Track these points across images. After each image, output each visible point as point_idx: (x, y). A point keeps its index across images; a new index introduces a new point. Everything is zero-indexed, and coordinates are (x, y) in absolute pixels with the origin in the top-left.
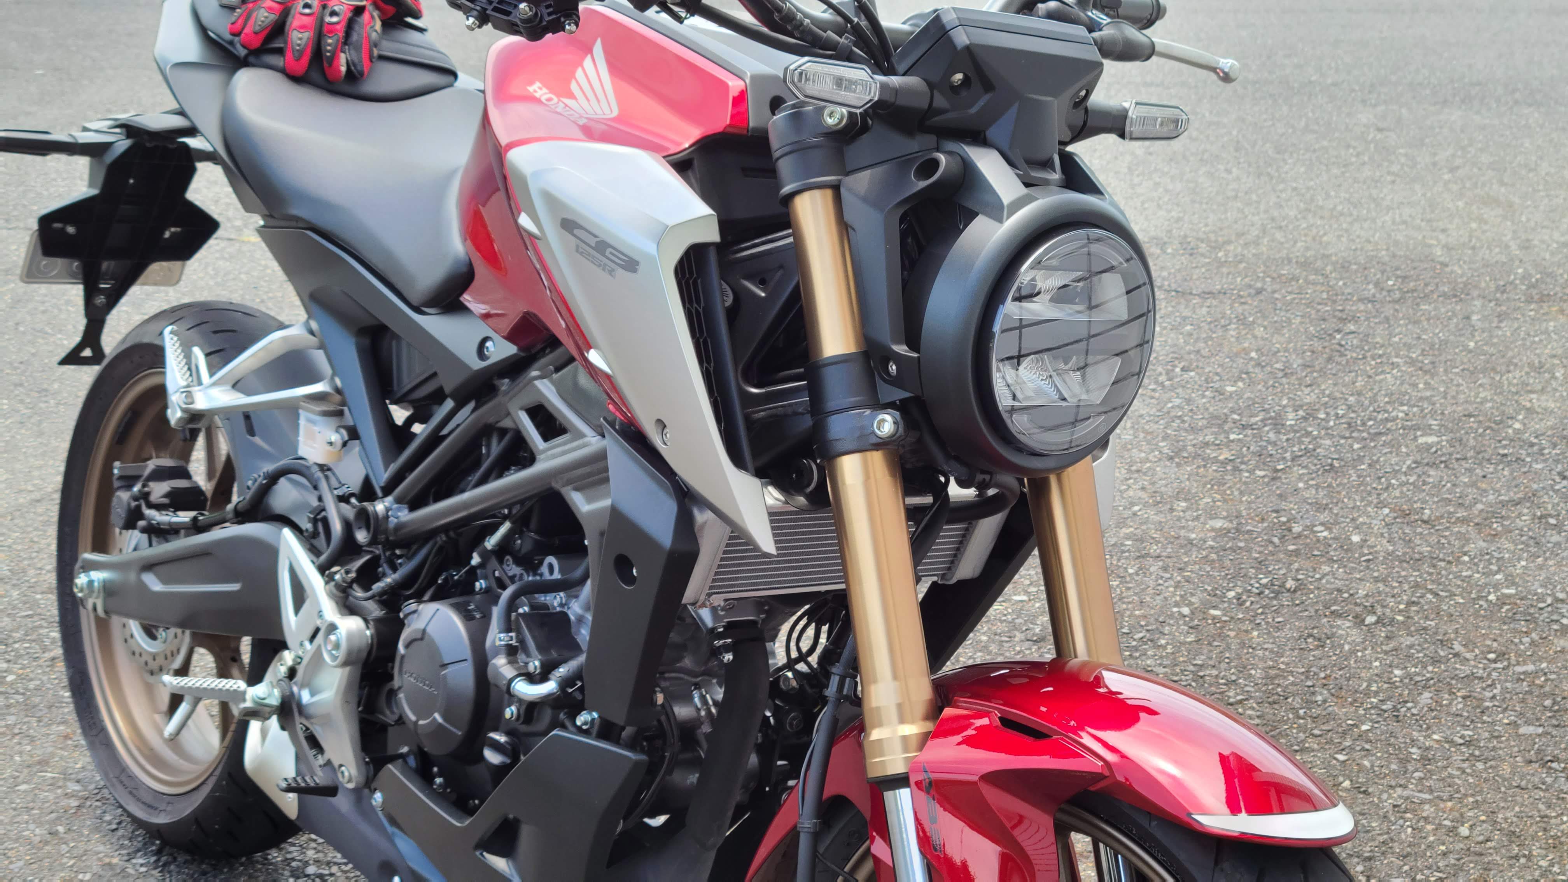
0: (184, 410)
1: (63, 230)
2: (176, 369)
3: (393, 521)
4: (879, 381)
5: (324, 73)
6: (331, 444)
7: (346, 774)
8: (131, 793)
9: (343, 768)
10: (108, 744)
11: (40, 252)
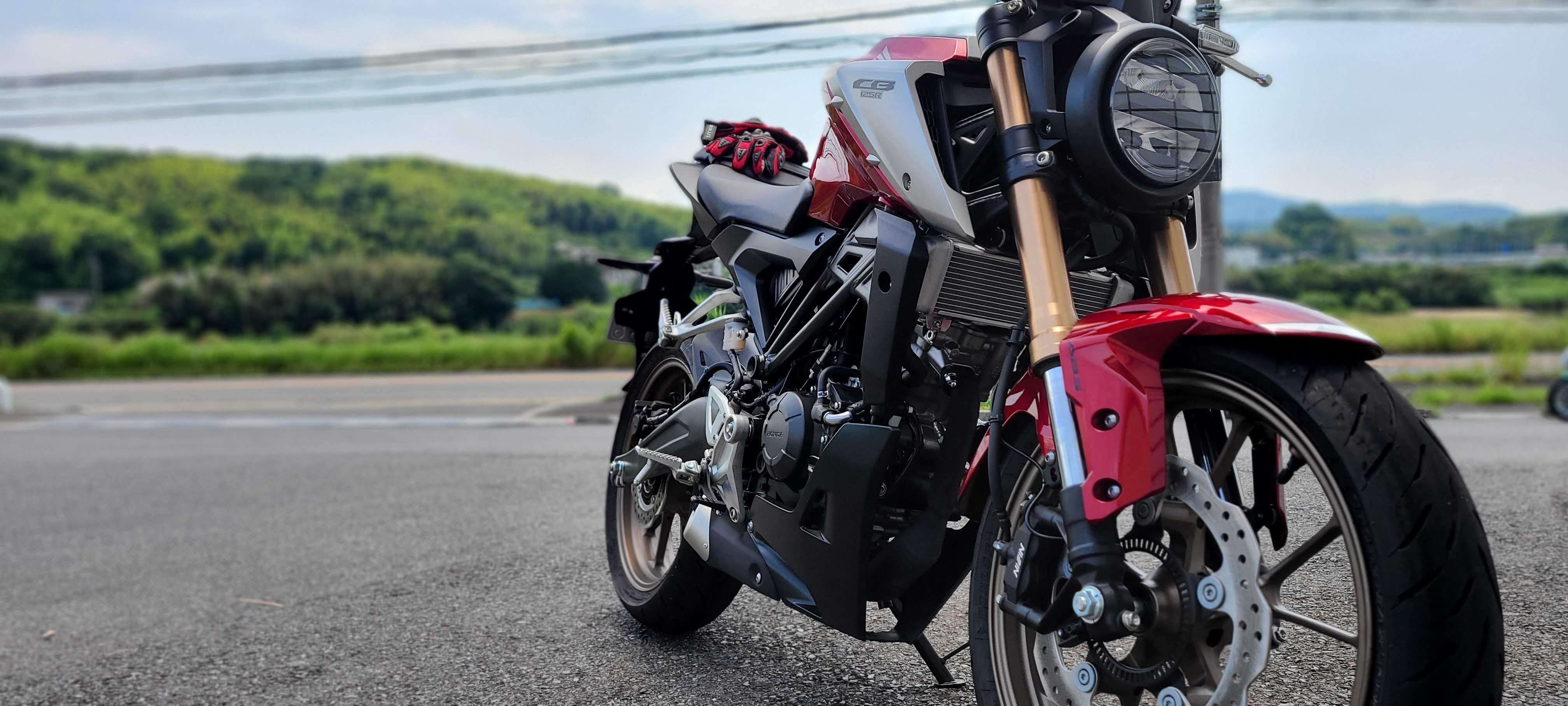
0: (667, 336)
1: (628, 312)
2: (664, 317)
3: (768, 362)
4: (1040, 138)
5: (753, 171)
6: (739, 335)
7: (734, 513)
8: (631, 597)
9: (733, 510)
10: (623, 575)
11: (615, 324)
